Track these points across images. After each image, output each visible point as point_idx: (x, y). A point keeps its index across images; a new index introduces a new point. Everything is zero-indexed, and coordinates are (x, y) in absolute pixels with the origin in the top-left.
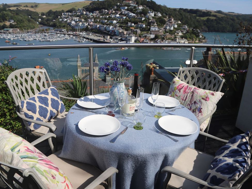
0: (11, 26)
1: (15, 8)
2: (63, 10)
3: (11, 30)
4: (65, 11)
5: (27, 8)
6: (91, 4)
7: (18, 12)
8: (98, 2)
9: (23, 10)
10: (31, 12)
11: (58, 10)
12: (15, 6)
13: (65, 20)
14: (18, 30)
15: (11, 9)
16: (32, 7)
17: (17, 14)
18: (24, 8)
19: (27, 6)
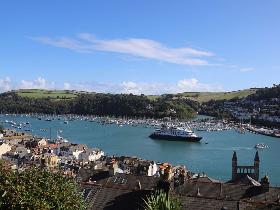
0: (171, 115)
1: (177, 98)
2: (225, 99)
3: (170, 119)
4: (228, 100)
5: (188, 98)
6: (257, 92)
7: (179, 101)
8: (266, 90)
9: (184, 100)
10: (192, 101)
11: (220, 99)
12: (177, 95)
13: (227, 109)
14: (177, 119)
15: (173, 98)
16: (193, 96)
17: (178, 103)
18: (186, 98)
19: (188, 96)
